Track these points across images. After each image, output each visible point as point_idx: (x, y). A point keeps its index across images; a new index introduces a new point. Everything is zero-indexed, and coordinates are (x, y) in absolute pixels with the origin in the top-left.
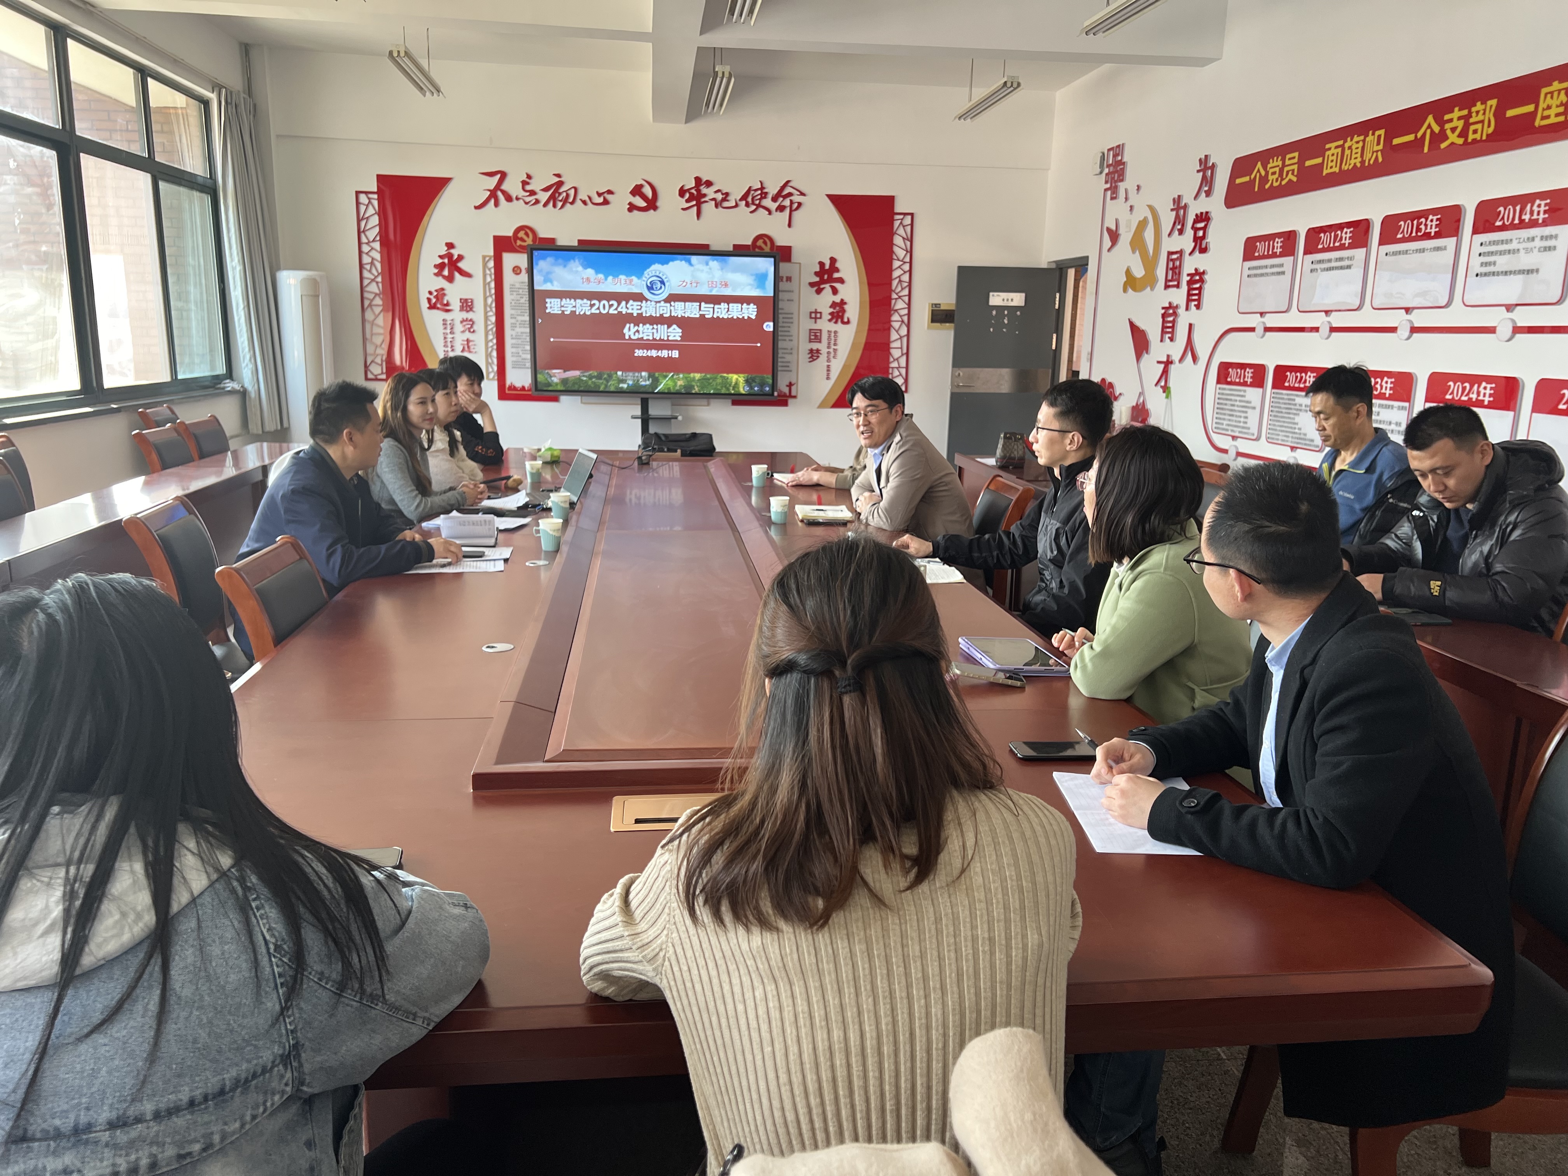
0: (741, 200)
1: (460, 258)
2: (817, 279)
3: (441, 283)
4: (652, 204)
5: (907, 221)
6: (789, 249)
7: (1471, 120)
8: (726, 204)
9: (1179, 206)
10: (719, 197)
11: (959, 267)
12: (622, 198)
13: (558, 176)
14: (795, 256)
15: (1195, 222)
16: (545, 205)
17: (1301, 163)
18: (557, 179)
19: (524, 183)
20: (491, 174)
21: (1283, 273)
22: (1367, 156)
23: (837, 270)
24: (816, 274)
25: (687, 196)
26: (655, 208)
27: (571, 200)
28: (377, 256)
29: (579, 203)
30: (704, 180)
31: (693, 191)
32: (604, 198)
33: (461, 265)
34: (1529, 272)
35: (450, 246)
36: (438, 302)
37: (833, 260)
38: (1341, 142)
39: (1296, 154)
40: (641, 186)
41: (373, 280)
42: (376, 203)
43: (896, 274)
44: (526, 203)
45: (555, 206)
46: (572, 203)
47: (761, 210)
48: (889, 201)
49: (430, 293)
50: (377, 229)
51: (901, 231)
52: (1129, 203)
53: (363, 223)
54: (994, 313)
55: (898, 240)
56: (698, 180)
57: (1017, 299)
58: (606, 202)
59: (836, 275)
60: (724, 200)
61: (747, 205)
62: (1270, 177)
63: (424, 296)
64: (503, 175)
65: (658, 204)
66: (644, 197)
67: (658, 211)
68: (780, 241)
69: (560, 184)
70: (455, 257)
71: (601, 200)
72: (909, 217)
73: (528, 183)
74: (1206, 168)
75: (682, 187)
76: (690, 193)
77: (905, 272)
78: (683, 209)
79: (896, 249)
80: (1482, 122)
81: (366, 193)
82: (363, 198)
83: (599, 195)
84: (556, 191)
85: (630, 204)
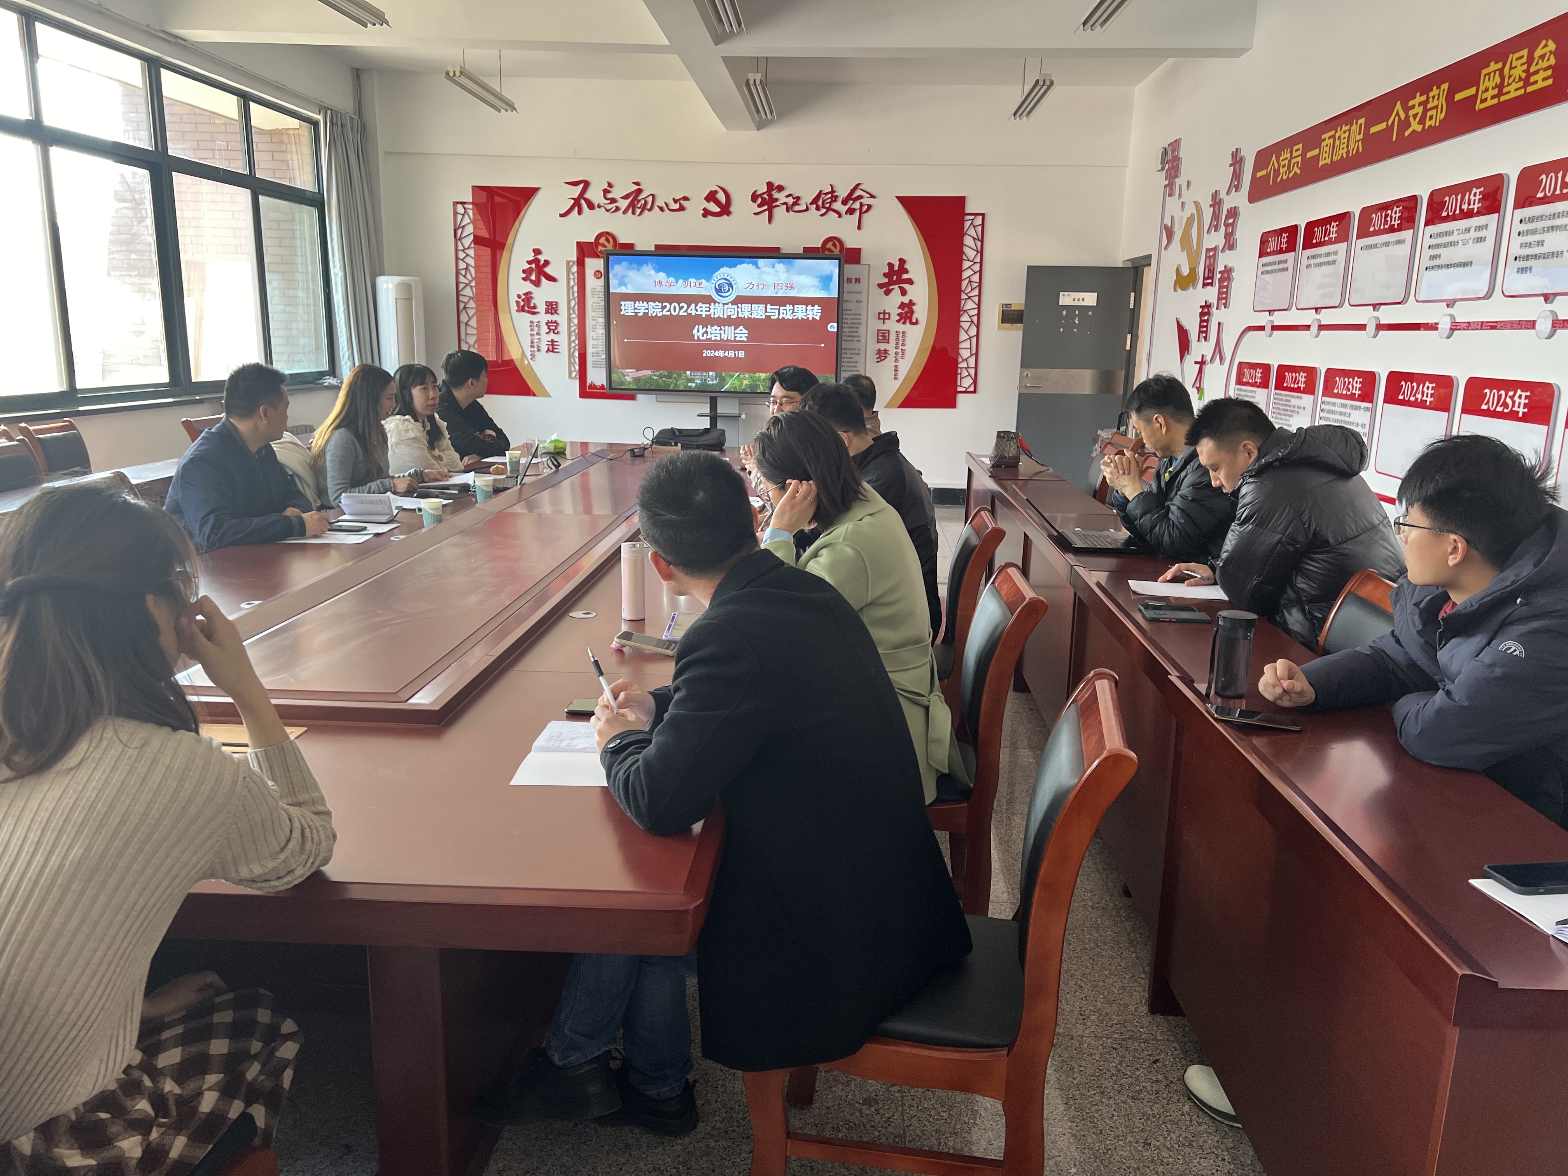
0: (811, 204)
1: (547, 263)
2: (886, 280)
3: (528, 287)
4: (725, 210)
5: (979, 221)
6: (858, 251)
7: (1429, 106)
8: (797, 208)
9: (1216, 202)
10: (790, 201)
11: (1029, 268)
12: (697, 204)
13: (637, 184)
14: (864, 259)
15: (1227, 218)
16: (624, 213)
17: (1303, 155)
18: (637, 187)
19: (606, 192)
20: (575, 184)
21: (1286, 269)
22: (1352, 145)
23: (906, 271)
24: (885, 275)
25: (759, 200)
26: (728, 213)
27: (649, 207)
28: (471, 262)
29: (656, 209)
30: (776, 185)
31: (765, 196)
32: (680, 204)
33: (547, 270)
34: (1465, 264)
35: (537, 252)
36: (526, 305)
37: (902, 262)
38: (1332, 133)
39: (1300, 146)
40: (716, 192)
41: (467, 285)
42: (471, 212)
43: (966, 274)
44: (607, 211)
45: (633, 213)
46: (650, 210)
47: (831, 213)
48: (960, 201)
49: (519, 296)
50: (472, 237)
51: (972, 232)
52: (1182, 200)
53: (459, 231)
54: (1064, 313)
55: (968, 241)
56: (770, 185)
57: (1090, 299)
58: (682, 208)
59: (905, 276)
60: (795, 204)
61: (818, 209)
62: (1282, 170)
63: (513, 299)
64: (587, 184)
65: (732, 209)
66: (718, 203)
67: (731, 216)
68: (850, 244)
69: (639, 191)
70: (542, 262)
71: (677, 206)
72: (981, 217)
73: (609, 192)
74: (1237, 161)
75: (755, 191)
76: (763, 199)
77: (975, 273)
78: (755, 214)
79: (966, 249)
80: (1436, 107)
81: (463, 203)
82: (460, 209)
83: (675, 201)
84: (635, 198)
85: (705, 209)
